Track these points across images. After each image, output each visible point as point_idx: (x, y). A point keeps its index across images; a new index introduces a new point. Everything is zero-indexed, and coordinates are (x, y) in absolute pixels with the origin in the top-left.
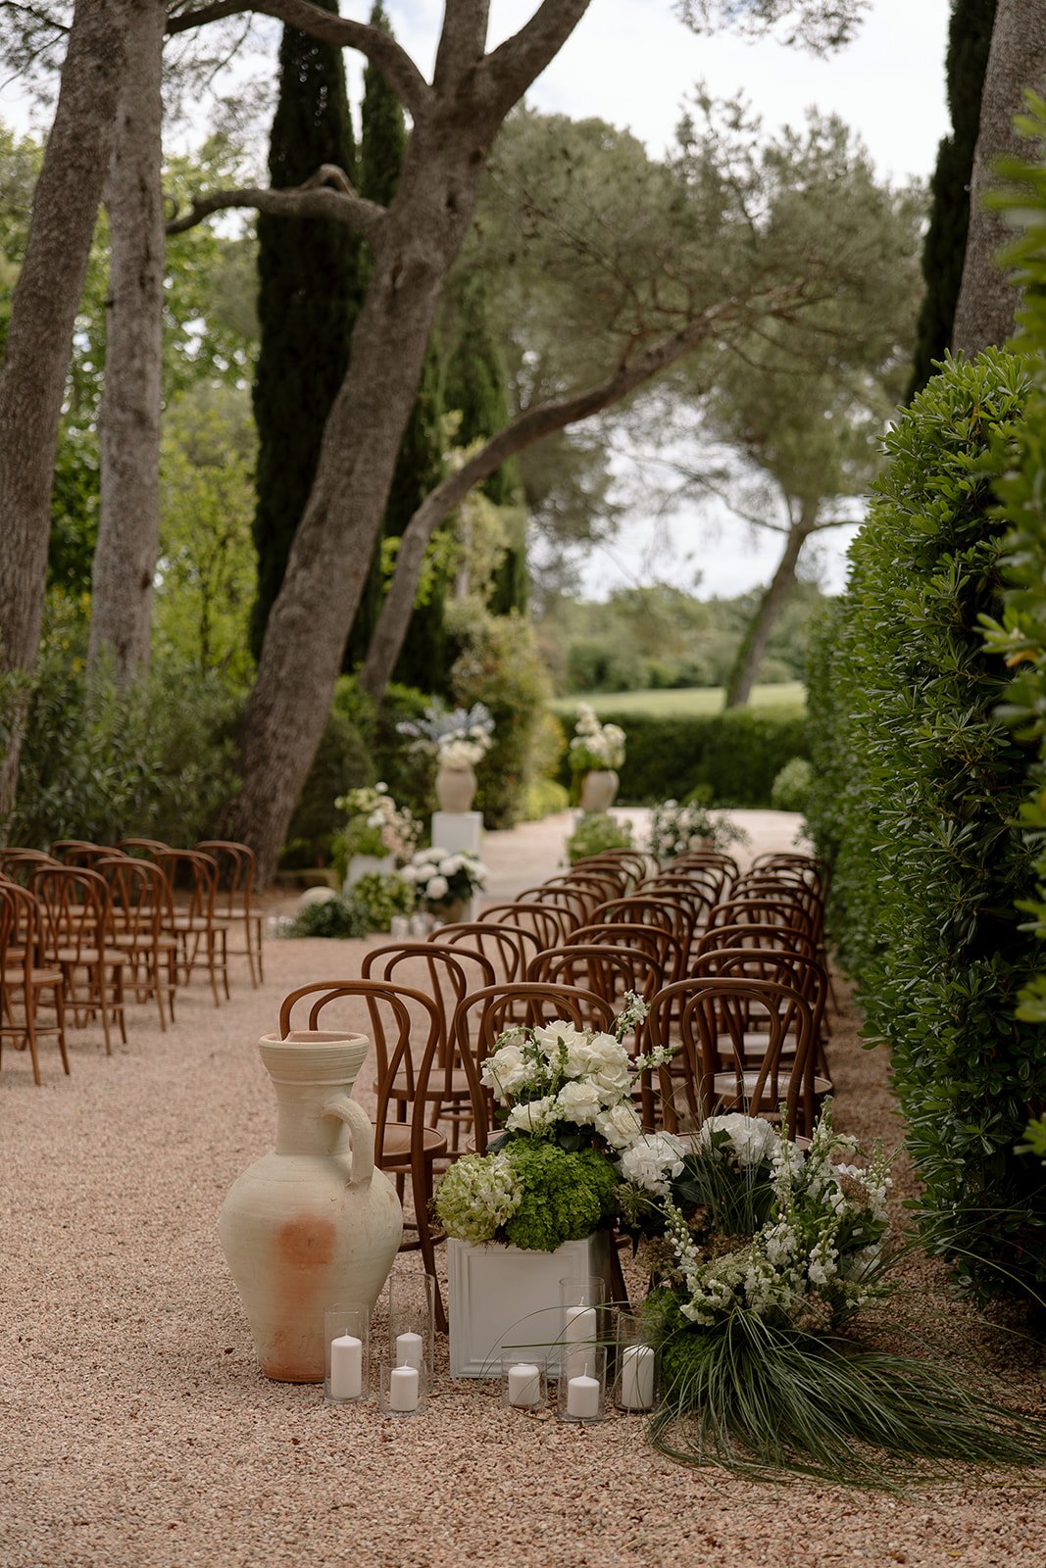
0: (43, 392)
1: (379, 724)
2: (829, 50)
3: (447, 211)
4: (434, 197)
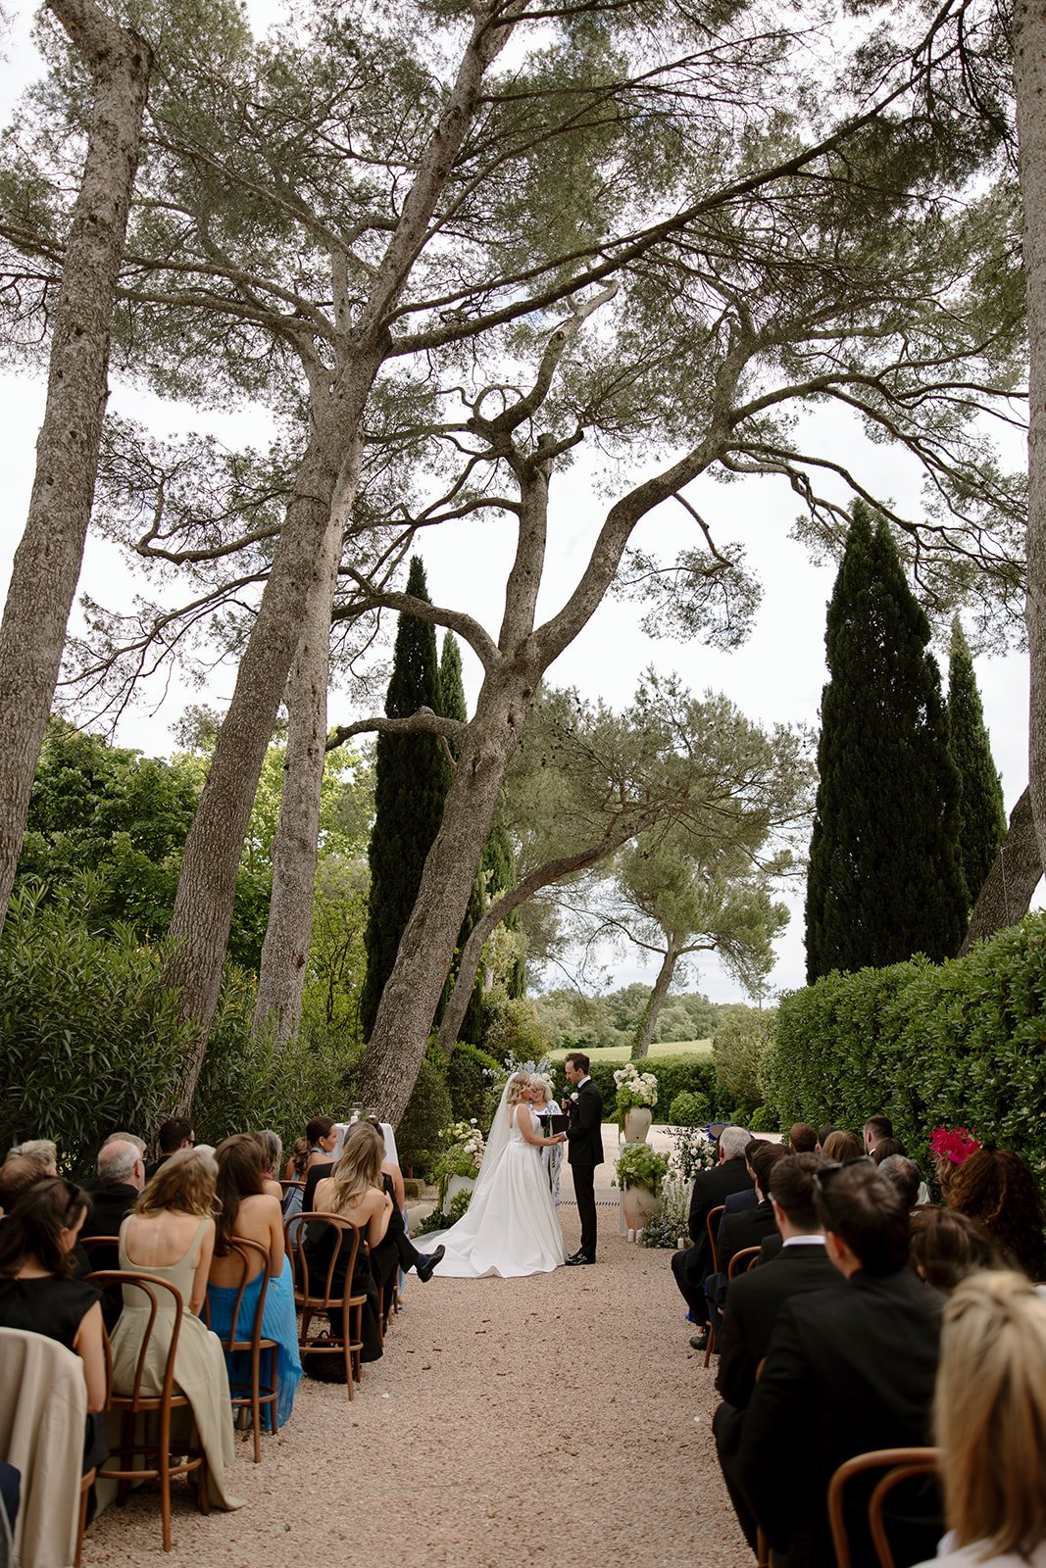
0: (235, 807)
1: (450, 1069)
2: (732, 648)
3: (509, 725)
4: (501, 716)
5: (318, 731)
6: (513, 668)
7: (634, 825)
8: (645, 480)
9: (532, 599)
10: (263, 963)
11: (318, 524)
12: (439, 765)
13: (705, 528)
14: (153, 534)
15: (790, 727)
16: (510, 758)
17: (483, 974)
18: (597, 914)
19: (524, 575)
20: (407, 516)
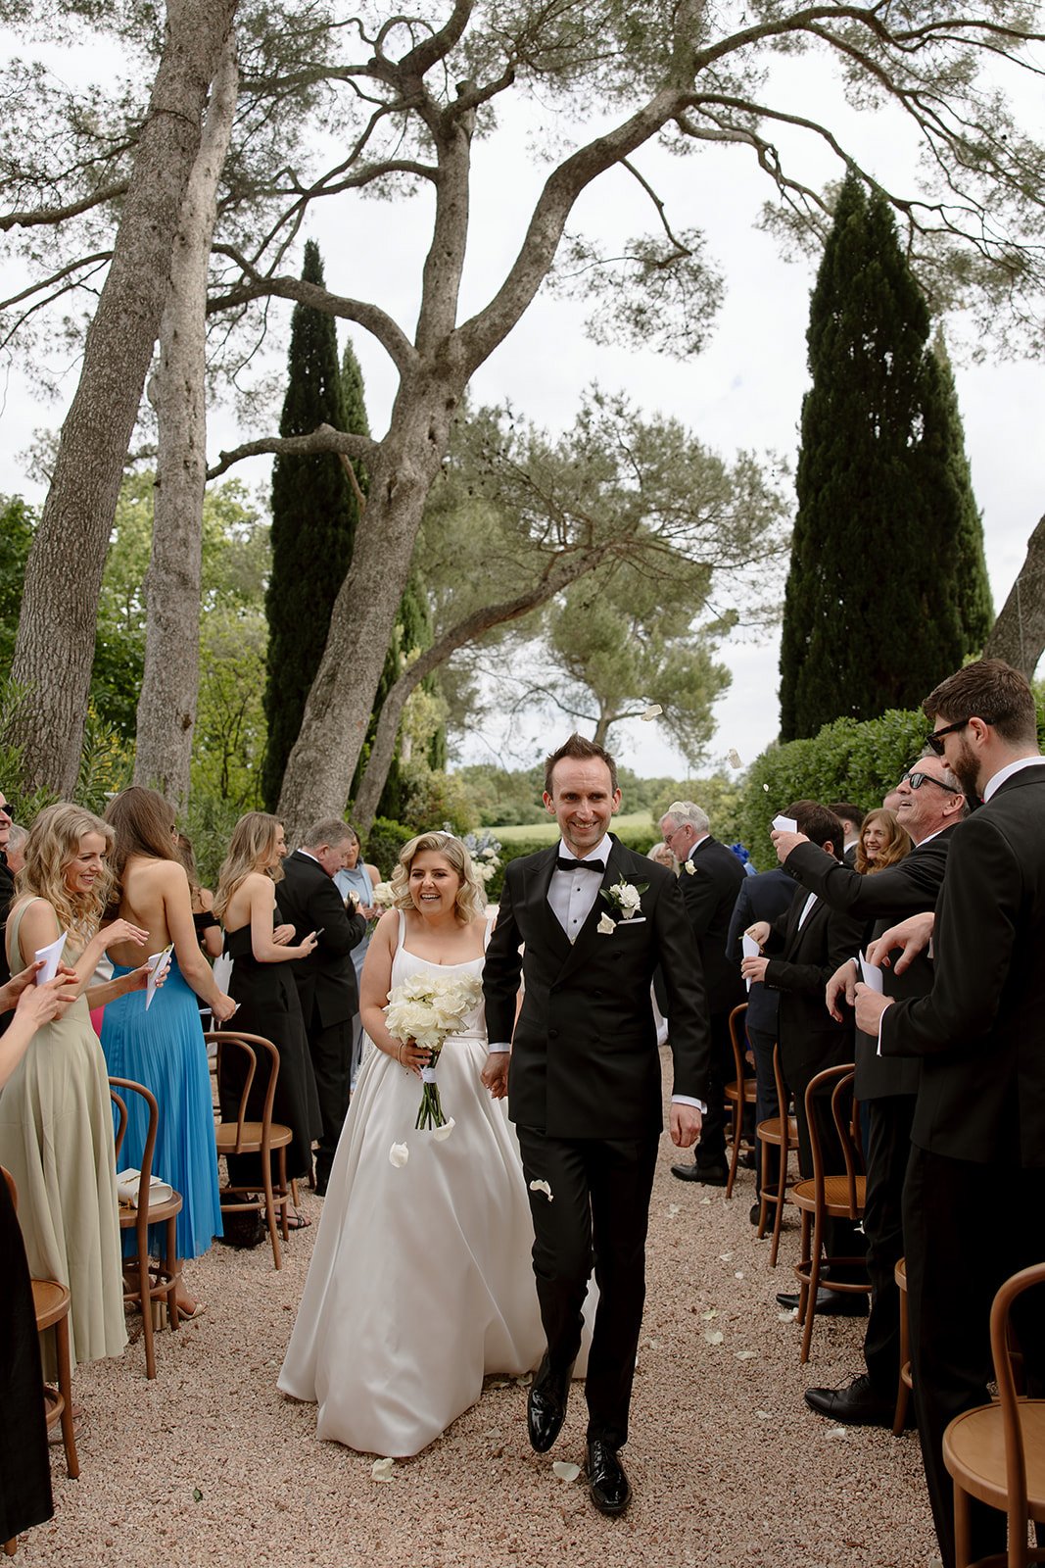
2: (689, 356)
3: (430, 442)
4: (420, 430)
5: (195, 439)
6: (434, 372)
7: (575, 568)
8: (590, 140)
9: (454, 288)
10: (140, 724)
11: (184, 149)
13: (660, 205)
15: (755, 454)
16: (431, 484)
17: (400, 743)
18: (521, 680)
19: (444, 255)
20: (296, 182)
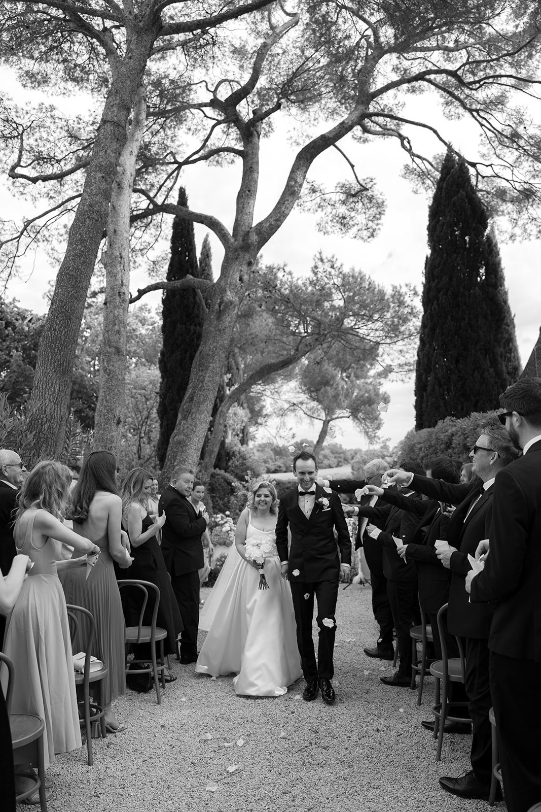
0: (70, 319)
1: (210, 484)
2: (369, 240)
3: (240, 282)
4: (235, 276)
5: (124, 281)
6: (242, 248)
7: (312, 344)
8: (319, 135)
9: (252, 207)
10: (96, 422)
11: (118, 140)
12: (198, 310)
13: (352, 166)
14: (18, 164)
15: (401, 287)
16: (241, 300)
17: (226, 432)
18: (286, 401)
19: (247, 192)
20: (175, 158)
